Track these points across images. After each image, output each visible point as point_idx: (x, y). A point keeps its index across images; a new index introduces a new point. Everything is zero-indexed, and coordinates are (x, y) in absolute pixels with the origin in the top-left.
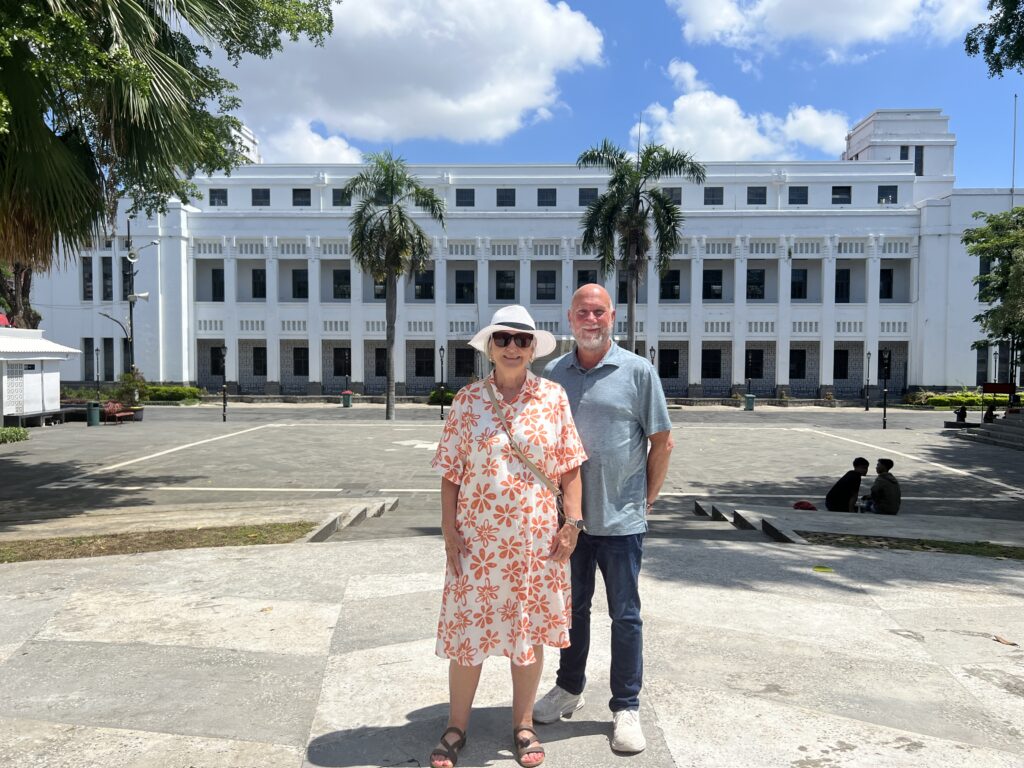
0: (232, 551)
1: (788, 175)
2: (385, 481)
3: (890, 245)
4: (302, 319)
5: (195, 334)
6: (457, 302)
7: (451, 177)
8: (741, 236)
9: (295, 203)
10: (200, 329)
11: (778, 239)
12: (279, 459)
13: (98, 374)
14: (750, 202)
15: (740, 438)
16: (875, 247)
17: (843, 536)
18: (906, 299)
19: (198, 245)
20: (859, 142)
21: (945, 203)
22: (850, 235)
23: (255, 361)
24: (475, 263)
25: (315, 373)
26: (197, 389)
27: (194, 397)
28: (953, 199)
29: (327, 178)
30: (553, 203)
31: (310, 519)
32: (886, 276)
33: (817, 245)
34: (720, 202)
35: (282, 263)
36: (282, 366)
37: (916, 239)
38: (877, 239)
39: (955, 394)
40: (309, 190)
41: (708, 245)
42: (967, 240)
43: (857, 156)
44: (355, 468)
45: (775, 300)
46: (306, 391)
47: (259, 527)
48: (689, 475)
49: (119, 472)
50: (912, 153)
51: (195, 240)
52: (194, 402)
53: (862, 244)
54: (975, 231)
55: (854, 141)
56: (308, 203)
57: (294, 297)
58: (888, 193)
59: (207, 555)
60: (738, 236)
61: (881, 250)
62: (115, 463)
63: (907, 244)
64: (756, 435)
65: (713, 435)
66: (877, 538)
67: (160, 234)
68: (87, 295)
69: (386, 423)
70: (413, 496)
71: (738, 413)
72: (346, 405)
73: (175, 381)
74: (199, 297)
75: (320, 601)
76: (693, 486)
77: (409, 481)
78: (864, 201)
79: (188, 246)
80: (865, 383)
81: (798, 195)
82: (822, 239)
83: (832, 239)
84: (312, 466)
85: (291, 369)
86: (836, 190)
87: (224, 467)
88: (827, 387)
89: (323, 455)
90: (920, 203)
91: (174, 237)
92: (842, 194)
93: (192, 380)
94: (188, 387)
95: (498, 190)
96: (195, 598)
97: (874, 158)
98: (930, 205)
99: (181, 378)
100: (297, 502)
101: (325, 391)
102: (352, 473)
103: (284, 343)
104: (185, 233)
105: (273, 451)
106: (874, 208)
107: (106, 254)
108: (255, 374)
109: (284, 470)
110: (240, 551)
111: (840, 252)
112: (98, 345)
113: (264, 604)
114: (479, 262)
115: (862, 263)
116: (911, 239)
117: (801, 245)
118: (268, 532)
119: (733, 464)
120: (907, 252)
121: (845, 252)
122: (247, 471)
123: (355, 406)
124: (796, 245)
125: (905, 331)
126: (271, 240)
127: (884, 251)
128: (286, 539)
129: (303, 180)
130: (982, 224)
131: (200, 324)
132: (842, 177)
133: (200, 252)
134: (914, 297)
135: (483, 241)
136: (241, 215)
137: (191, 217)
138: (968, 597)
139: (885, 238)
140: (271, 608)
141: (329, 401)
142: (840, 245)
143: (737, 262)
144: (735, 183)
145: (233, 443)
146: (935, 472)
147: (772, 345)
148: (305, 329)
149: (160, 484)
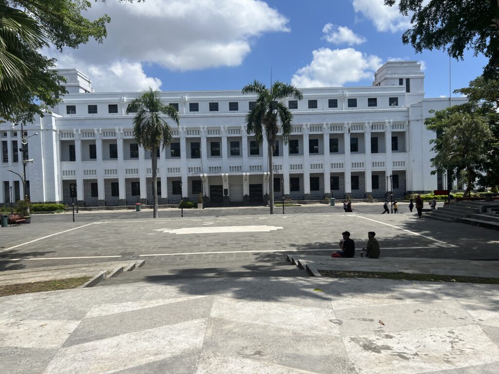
0: (43, 294)
1: (347, 93)
2: (143, 250)
3: (395, 125)
4: (115, 169)
5: (62, 178)
6: (192, 158)
7: (186, 97)
8: (327, 122)
9: (110, 112)
10: (64, 175)
11: (343, 124)
12: (94, 241)
13: (12, 199)
14: (330, 106)
15: (321, 221)
16: (389, 127)
17: (339, 271)
18: (404, 150)
19: (61, 133)
20: (380, 77)
21: (420, 105)
22: (378, 121)
23: (92, 190)
24: (200, 139)
25: (122, 195)
26: (63, 205)
27: (62, 209)
28: (423, 103)
29: (125, 99)
30: (237, 109)
31: (90, 274)
32: (394, 140)
33: (361, 126)
34: (316, 107)
35: (104, 141)
36: (105, 192)
37: (407, 122)
38: (389, 123)
39: (428, 194)
40: (117, 105)
41: (311, 128)
42: (426, 123)
43: (379, 83)
44: (131, 244)
45: (343, 153)
46: (118, 204)
47: (62, 280)
48: (291, 241)
49: (11, 251)
50: (404, 82)
51: (60, 131)
52: (62, 212)
53: (382, 125)
54: (430, 119)
55: (378, 76)
56: (116, 112)
57: (111, 157)
58: (393, 101)
59: (29, 297)
60: (325, 123)
61: (392, 128)
62: (10, 247)
63: (403, 125)
64: (329, 219)
65: (308, 220)
66: (354, 272)
67: (42, 128)
68: (5, 160)
69: (152, 220)
70: (155, 258)
71: (327, 207)
72: (138, 211)
73: (51, 201)
74: (63, 159)
75: (72, 319)
76: (291, 246)
77: (155, 250)
78: (383, 105)
79: (56, 134)
80: (387, 191)
81: (352, 103)
82: (364, 123)
83: (368, 123)
84: (109, 244)
85: (110, 193)
86: (370, 100)
87: (65, 246)
88: (369, 193)
89: (116, 238)
90: (408, 105)
91: (49, 130)
92: (372, 102)
93: (61, 200)
94: (59, 204)
95: (210, 103)
96: (12, 320)
97: (387, 85)
98: (413, 106)
99: (55, 199)
100: (94, 264)
101: (127, 204)
102: (129, 247)
103: (106, 181)
104: (54, 128)
105: (92, 237)
106: (387, 108)
107: (14, 139)
108: (92, 196)
109: (95, 247)
110: (47, 294)
111: (372, 129)
112: (11, 184)
113: (43, 323)
114: (202, 138)
115: (383, 134)
116: (405, 122)
117: (355, 126)
118: (66, 282)
119: (314, 234)
120: (403, 128)
121: (375, 129)
122: (76, 248)
123: (143, 210)
124: (352, 126)
125: (404, 165)
126: (98, 130)
127: (393, 128)
128: (74, 286)
129: (113, 100)
130: (433, 116)
131: (63, 173)
132: (373, 94)
133: (62, 137)
134: (407, 149)
135: (203, 128)
136: (83, 118)
137: (57, 120)
138: (376, 301)
139: (393, 122)
140: (46, 325)
141: (130, 208)
142: (372, 126)
143: (325, 135)
144: (323, 97)
145: (73, 233)
146: (405, 234)
147: (343, 174)
148: (116, 173)
149: (31, 257)
